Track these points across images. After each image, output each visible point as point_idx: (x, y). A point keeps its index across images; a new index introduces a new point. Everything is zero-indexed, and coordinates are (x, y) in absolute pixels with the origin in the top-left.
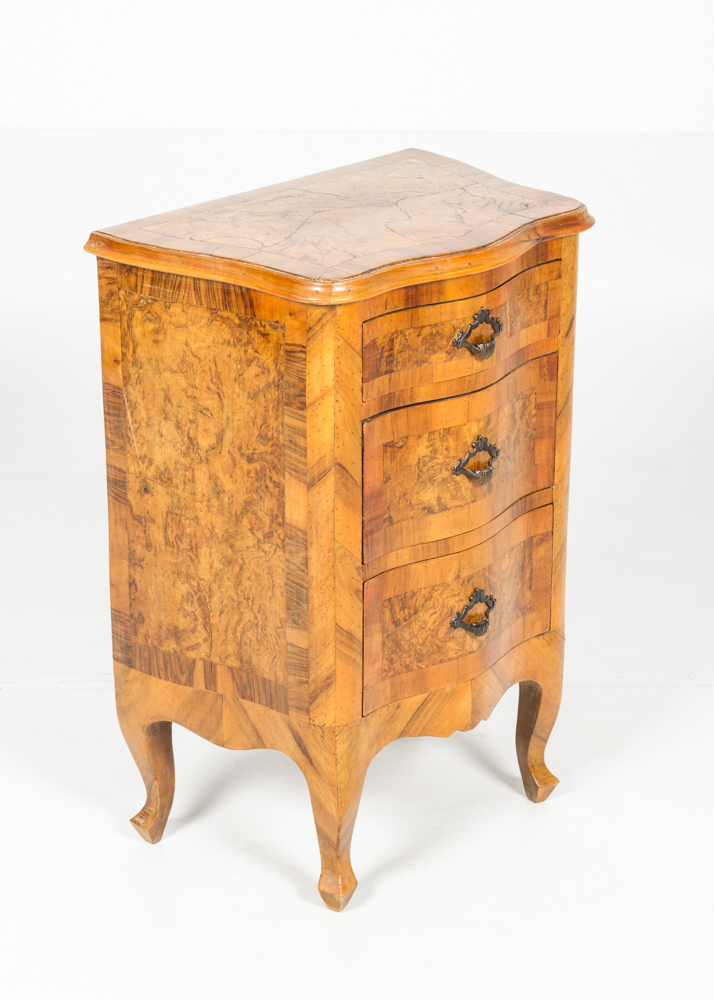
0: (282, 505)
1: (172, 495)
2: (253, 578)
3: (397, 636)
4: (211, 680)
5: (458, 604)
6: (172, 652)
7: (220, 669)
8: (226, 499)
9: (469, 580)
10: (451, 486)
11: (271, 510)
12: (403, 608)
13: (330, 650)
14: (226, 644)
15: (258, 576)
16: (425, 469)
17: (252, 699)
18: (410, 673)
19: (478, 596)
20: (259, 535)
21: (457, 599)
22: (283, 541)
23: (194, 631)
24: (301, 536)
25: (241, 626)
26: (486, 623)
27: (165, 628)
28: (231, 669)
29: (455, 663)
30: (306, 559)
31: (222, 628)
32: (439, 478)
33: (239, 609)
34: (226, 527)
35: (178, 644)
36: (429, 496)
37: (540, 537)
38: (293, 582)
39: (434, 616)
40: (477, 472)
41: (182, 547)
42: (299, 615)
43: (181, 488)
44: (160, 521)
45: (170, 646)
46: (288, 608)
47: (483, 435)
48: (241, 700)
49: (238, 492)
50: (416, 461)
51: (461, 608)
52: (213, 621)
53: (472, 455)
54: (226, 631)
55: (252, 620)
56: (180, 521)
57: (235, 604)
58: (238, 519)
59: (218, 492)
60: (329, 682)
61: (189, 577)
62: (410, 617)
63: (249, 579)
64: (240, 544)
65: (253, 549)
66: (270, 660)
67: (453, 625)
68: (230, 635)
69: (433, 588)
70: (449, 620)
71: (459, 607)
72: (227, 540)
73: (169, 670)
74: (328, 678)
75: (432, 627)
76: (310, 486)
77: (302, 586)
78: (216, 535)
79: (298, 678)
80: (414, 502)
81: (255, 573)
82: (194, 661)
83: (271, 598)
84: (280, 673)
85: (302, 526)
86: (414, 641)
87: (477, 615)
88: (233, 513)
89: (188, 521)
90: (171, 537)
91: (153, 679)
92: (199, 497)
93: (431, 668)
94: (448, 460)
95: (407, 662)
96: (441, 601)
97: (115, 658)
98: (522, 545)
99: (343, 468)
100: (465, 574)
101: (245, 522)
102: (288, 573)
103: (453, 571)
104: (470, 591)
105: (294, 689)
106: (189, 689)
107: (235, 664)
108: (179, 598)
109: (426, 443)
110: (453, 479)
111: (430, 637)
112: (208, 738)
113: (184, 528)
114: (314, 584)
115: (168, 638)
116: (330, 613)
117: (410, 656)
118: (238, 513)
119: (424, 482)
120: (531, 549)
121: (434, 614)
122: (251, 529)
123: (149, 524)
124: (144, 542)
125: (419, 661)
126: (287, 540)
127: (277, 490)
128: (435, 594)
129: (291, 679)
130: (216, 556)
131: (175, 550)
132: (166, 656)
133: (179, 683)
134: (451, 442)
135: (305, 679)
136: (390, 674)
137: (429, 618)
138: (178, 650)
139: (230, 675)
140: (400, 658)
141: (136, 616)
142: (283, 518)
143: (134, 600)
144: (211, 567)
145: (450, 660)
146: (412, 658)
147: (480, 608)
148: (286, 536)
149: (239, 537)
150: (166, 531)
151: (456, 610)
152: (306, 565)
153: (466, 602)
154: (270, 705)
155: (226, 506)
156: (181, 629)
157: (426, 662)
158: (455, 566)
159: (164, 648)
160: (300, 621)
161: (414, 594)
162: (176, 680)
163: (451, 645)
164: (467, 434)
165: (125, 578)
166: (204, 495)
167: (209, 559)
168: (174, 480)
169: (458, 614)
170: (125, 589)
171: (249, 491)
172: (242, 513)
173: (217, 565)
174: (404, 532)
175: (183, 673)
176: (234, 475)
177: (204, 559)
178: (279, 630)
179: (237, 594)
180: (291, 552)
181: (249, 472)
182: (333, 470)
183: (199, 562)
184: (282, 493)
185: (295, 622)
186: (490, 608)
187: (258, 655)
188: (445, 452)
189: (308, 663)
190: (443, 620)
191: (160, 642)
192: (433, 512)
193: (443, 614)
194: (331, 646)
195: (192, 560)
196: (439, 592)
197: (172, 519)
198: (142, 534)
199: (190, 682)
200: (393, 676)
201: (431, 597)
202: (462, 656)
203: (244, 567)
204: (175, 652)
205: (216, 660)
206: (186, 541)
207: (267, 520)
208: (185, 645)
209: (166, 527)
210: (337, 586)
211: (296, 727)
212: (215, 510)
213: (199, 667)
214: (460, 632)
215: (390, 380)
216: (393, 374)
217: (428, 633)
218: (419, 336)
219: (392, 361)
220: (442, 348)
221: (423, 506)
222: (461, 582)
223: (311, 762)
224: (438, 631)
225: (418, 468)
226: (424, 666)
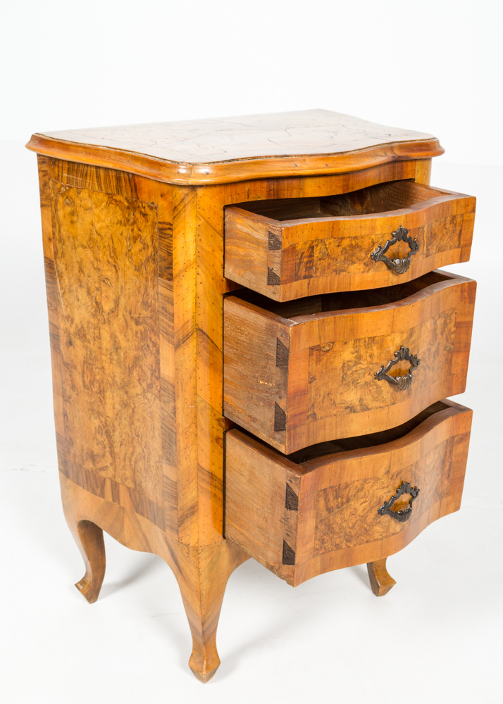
0: (158, 362)
1: (86, 348)
2: (141, 419)
4: (116, 496)
5: (385, 494)
6: (90, 470)
7: (122, 488)
8: (122, 354)
9: (397, 474)
10: (373, 389)
11: (151, 366)
12: (336, 497)
13: (193, 485)
14: (125, 470)
15: (144, 418)
16: (349, 373)
17: (143, 515)
18: (339, 551)
19: (404, 487)
20: (144, 385)
21: (385, 490)
22: (159, 392)
23: (104, 456)
24: (171, 389)
25: (135, 456)
26: (410, 511)
27: (85, 451)
28: (129, 489)
29: (379, 543)
30: (175, 408)
31: (122, 457)
32: (362, 381)
33: (132, 443)
34: (123, 377)
35: (94, 465)
37: (460, 436)
38: (166, 426)
39: (364, 505)
40: (398, 379)
41: (94, 390)
42: (170, 454)
43: (92, 343)
44: (79, 368)
45: (89, 465)
46: (163, 447)
47: (405, 346)
48: (136, 514)
49: (130, 349)
50: (341, 365)
51: (389, 498)
52: (116, 450)
53: (393, 363)
54: (125, 459)
55: (141, 452)
56: (92, 369)
57: (130, 439)
58: (130, 370)
59: (117, 348)
60: (193, 510)
61: (99, 414)
62: (342, 505)
63: (138, 420)
64: (132, 391)
65: (140, 396)
66: (153, 487)
67: (380, 512)
68: (127, 463)
69: (365, 481)
70: (377, 508)
71: (386, 498)
72: (123, 388)
73: (89, 483)
74: (192, 508)
75: (362, 514)
76: (177, 347)
77: (172, 431)
78: (116, 383)
79: (171, 504)
81: (142, 415)
82: (105, 480)
83: (153, 438)
84: (159, 498)
85: (171, 380)
86: (344, 525)
87: (402, 503)
88: (127, 366)
89: (97, 370)
90: (87, 382)
91: (81, 488)
92: (104, 351)
93: (358, 547)
94: (371, 366)
95: (337, 542)
96: (371, 492)
97: (60, 470)
98: (445, 443)
99: (204, 333)
100: (394, 470)
101: (135, 374)
102: (163, 419)
103: (384, 467)
104: (398, 483)
105: (168, 513)
106: (102, 500)
107: (132, 486)
108: (93, 429)
109: (351, 349)
110: (375, 384)
111: (359, 522)
112: (116, 538)
113: (95, 376)
114: (180, 430)
115: (87, 460)
116: (193, 455)
117: (340, 537)
118: (130, 366)
119: (348, 384)
120: (452, 447)
121: (364, 502)
122: (139, 380)
123: (73, 370)
124: (70, 383)
125: (348, 541)
126: (162, 391)
127: (155, 348)
128: (367, 486)
129: (167, 504)
130: (117, 399)
131: (90, 393)
132: (87, 472)
133: (96, 494)
134: (375, 350)
135: (175, 506)
136: (321, 552)
137: (359, 506)
138: (94, 469)
139: (128, 494)
140: (331, 539)
141: (68, 439)
142: (159, 372)
143: (67, 427)
144: (114, 408)
145: (375, 540)
146: (342, 539)
147: (405, 498)
148: (161, 388)
149: (131, 386)
150: (83, 377)
151: (383, 500)
152: (175, 413)
153: (393, 493)
154: (154, 521)
155: (122, 360)
156: (95, 453)
157: (354, 542)
158: (386, 463)
159: (85, 466)
160: (171, 459)
161: (347, 486)
162: (94, 492)
163: (378, 528)
164: (390, 344)
165: (61, 410)
166: (107, 350)
167: (113, 400)
168: (87, 336)
169: (385, 503)
170: (61, 418)
171: (137, 348)
172: (133, 366)
173: (118, 407)
175: (98, 487)
176: (127, 334)
177: (109, 401)
178: (158, 464)
179: (131, 431)
180: (164, 402)
181: (137, 333)
182: (195, 335)
183: (105, 403)
184: (158, 351)
185: (168, 459)
186: (413, 498)
187: (146, 481)
188: (369, 359)
189: (177, 493)
190: (372, 508)
191: (83, 462)
192: (355, 411)
193: (372, 503)
194: (194, 482)
195: (101, 401)
196: (370, 484)
197: (87, 367)
198: (69, 378)
199: (102, 495)
200: (323, 553)
201: (363, 488)
202: (386, 537)
203: (135, 410)
204: (92, 471)
205: (119, 480)
206: (96, 385)
207: (149, 373)
208: (99, 466)
209: (83, 373)
210: (199, 434)
211: (170, 542)
212: (114, 362)
213: (108, 484)
214: (386, 518)
215: (309, 284)
216: (312, 279)
217: (358, 518)
218: (338, 246)
219: (311, 268)
220: (360, 260)
221: (346, 405)
222: (390, 477)
223: (181, 571)
224: (367, 516)
225: (343, 371)
226: (352, 546)
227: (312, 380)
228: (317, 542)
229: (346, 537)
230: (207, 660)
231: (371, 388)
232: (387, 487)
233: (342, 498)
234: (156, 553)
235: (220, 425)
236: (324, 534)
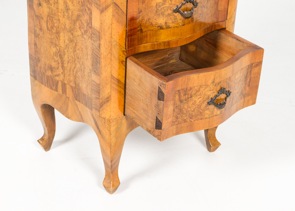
0: (91, 19)
1: (49, 8)
2: (80, 49)
3: (181, 107)
4: (64, 91)
5: (211, 94)
6: (50, 76)
7: (67, 86)
8: (70, 13)
9: (219, 83)
11: (87, 20)
12: (185, 95)
13: (109, 86)
14: (70, 76)
15: (82, 49)
17: (79, 101)
18: (186, 123)
19: (222, 90)
20: (83, 30)
21: (212, 92)
22: (91, 35)
23: (58, 68)
24: (98, 33)
25: (76, 69)
26: (225, 103)
27: (47, 65)
28: (72, 87)
30: (100, 44)
31: (68, 69)
33: (75, 62)
34: (70, 25)
35: (52, 73)
37: (256, 63)
38: (94, 54)
39: (200, 99)
41: (53, 31)
42: (96, 69)
43: (53, 5)
44: (45, 19)
45: (49, 73)
46: (92, 65)
48: (76, 101)
49: (75, 10)
51: (214, 96)
52: (65, 65)
54: (70, 71)
55: (80, 67)
56: (53, 20)
57: (74, 60)
58: (75, 22)
59: (67, 9)
60: (108, 99)
61: (56, 45)
62: (188, 99)
63: (79, 49)
64: (76, 34)
65: (80, 37)
66: (86, 86)
67: (209, 103)
68: (72, 73)
69: (201, 86)
70: (207, 101)
71: (212, 96)
72: (70, 31)
73: (49, 83)
74: (107, 98)
75: (198, 104)
76: (102, 12)
77: (98, 56)
78: (66, 28)
79: (96, 96)
81: (81, 47)
82: (58, 81)
83: (86, 59)
84: (89, 92)
85: (98, 29)
86: (189, 109)
87: (221, 99)
88: (73, 19)
89: (56, 20)
90: (49, 27)
91: (43, 86)
92: (60, 11)
93: (196, 122)
95: (185, 118)
96: (204, 92)
97: (31, 75)
98: (247, 67)
99: (117, 5)
100: (217, 81)
101: (77, 24)
102: (93, 50)
103: (211, 79)
104: (219, 88)
105: (94, 100)
106: (56, 93)
107: (73, 85)
108: (52, 53)
111: (197, 108)
112: (63, 114)
113: (54, 24)
114: (102, 56)
115: (48, 70)
116: (109, 70)
117: (186, 116)
118: (75, 20)
120: (251, 69)
121: (200, 98)
122: (80, 28)
123: (41, 20)
124: (39, 27)
125: (191, 118)
126: (93, 35)
127: (89, 11)
128: (202, 89)
129: (93, 96)
130: (66, 38)
131: (51, 33)
132: (48, 77)
133: (52, 89)
135: (98, 97)
136: (176, 123)
137: (197, 100)
138: (52, 75)
139: (71, 90)
140: (182, 117)
141: (37, 58)
142: (91, 25)
143: (36, 51)
144: (65, 42)
145: (206, 118)
146: (187, 117)
147: (223, 96)
148: (92, 33)
149: (75, 31)
150: (47, 24)
151: (211, 97)
152: (99, 47)
153: (216, 93)
154: (86, 105)
155: (70, 16)
156: (53, 67)
157: (194, 119)
158: (213, 77)
159: (47, 74)
160: (97, 72)
162: (51, 88)
163: (207, 112)
165: (33, 42)
166: (62, 10)
167: (64, 38)
168: (50, 1)
169: (212, 99)
170: (33, 46)
171: (79, 10)
172: (76, 20)
173: (67, 42)
175: (54, 86)
176: (73, 2)
177: (62, 38)
178: (89, 74)
179: (74, 55)
180: (94, 41)
181: (79, 2)
182: (112, 6)
183: (60, 39)
184: (91, 13)
185: (95, 72)
186: (227, 96)
187: (82, 83)
189: (99, 90)
190: (204, 101)
191: (46, 71)
193: (204, 99)
194: (109, 84)
195: (57, 38)
197: (50, 19)
198: (39, 24)
199: (56, 90)
200: (177, 124)
201: (200, 90)
202: (211, 117)
203: (77, 44)
204: (51, 76)
205: (66, 82)
206: (55, 29)
207: (85, 24)
208: (55, 74)
209: (47, 22)
210: (113, 58)
211: (95, 117)
212: (66, 17)
213: (60, 84)
214: (212, 107)
217: (196, 106)
222: (215, 85)
223: (100, 132)
224: (201, 105)
226: (193, 121)
228: (174, 118)
229: (190, 116)
230: (113, 182)
232: (213, 90)
233: (188, 95)
234: (86, 123)
235: (124, 54)
236: (178, 114)
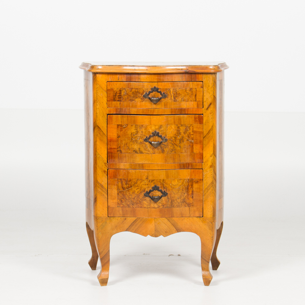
3: (124, 193)
5: (147, 188)
9: (152, 181)
12: (126, 184)
16: (134, 137)
18: (129, 208)
19: (156, 188)
21: (147, 186)
29: (147, 209)
32: (139, 141)
36: (136, 147)
37: (197, 180)
47: (157, 131)
50: (131, 134)
51: (149, 190)
53: (151, 136)
62: (129, 188)
67: (145, 195)
69: (138, 180)
70: (144, 193)
75: (137, 194)
80: (130, 147)
93: (137, 208)
94: (142, 136)
95: (128, 204)
98: (187, 180)
100: (150, 178)
103: (146, 176)
104: (152, 184)
109: (134, 128)
110: (144, 143)
119: (134, 141)
120: (192, 183)
121: (138, 189)
125: (133, 205)
128: (139, 182)
134: (143, 130)
136: (121, 206)
137: (136, 190)
140: (125, 201)
146: (130, 203)
151: (146, 190)
153: (151, 188)
158: (146, 174)
161: (131, 180)
164: (150, 129)
169: (147, 192)
174: (127, 157)
188: (141, 133)
190: (141, 192)
192: (137, 153)
193: (141, 190)
201: (137, 183)
202: (149, 208)
215: (120, 104)
216: (121, 102)
217: (136, 195)
218: (131, 91)
219: (121, 98)
220: (139, 97)
221: (134, 150)
222: (149, 181)
224: (139, 195)
225: (132, 136)
226: (135, 207)
227: (119, 137)
228: (119, 200)
229: (132, 203)
231: (143, 145)
232: (148, 185)
233: (129, 185)
236: (122, 198)
